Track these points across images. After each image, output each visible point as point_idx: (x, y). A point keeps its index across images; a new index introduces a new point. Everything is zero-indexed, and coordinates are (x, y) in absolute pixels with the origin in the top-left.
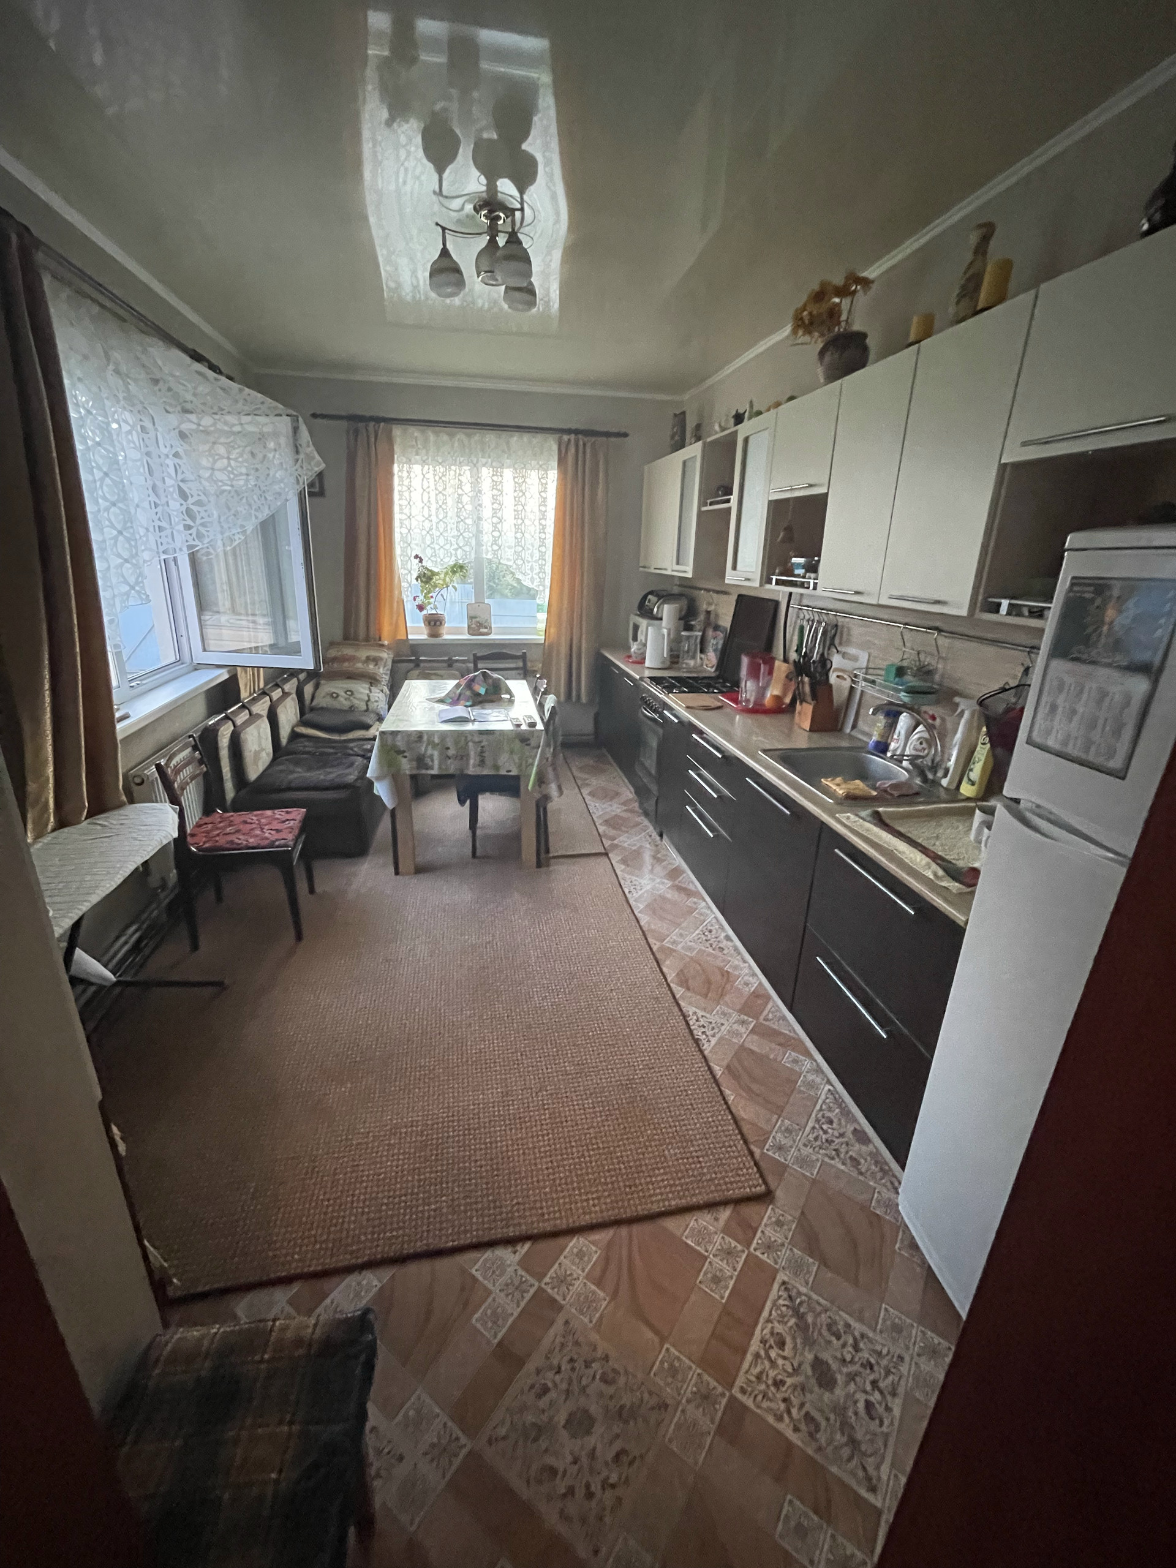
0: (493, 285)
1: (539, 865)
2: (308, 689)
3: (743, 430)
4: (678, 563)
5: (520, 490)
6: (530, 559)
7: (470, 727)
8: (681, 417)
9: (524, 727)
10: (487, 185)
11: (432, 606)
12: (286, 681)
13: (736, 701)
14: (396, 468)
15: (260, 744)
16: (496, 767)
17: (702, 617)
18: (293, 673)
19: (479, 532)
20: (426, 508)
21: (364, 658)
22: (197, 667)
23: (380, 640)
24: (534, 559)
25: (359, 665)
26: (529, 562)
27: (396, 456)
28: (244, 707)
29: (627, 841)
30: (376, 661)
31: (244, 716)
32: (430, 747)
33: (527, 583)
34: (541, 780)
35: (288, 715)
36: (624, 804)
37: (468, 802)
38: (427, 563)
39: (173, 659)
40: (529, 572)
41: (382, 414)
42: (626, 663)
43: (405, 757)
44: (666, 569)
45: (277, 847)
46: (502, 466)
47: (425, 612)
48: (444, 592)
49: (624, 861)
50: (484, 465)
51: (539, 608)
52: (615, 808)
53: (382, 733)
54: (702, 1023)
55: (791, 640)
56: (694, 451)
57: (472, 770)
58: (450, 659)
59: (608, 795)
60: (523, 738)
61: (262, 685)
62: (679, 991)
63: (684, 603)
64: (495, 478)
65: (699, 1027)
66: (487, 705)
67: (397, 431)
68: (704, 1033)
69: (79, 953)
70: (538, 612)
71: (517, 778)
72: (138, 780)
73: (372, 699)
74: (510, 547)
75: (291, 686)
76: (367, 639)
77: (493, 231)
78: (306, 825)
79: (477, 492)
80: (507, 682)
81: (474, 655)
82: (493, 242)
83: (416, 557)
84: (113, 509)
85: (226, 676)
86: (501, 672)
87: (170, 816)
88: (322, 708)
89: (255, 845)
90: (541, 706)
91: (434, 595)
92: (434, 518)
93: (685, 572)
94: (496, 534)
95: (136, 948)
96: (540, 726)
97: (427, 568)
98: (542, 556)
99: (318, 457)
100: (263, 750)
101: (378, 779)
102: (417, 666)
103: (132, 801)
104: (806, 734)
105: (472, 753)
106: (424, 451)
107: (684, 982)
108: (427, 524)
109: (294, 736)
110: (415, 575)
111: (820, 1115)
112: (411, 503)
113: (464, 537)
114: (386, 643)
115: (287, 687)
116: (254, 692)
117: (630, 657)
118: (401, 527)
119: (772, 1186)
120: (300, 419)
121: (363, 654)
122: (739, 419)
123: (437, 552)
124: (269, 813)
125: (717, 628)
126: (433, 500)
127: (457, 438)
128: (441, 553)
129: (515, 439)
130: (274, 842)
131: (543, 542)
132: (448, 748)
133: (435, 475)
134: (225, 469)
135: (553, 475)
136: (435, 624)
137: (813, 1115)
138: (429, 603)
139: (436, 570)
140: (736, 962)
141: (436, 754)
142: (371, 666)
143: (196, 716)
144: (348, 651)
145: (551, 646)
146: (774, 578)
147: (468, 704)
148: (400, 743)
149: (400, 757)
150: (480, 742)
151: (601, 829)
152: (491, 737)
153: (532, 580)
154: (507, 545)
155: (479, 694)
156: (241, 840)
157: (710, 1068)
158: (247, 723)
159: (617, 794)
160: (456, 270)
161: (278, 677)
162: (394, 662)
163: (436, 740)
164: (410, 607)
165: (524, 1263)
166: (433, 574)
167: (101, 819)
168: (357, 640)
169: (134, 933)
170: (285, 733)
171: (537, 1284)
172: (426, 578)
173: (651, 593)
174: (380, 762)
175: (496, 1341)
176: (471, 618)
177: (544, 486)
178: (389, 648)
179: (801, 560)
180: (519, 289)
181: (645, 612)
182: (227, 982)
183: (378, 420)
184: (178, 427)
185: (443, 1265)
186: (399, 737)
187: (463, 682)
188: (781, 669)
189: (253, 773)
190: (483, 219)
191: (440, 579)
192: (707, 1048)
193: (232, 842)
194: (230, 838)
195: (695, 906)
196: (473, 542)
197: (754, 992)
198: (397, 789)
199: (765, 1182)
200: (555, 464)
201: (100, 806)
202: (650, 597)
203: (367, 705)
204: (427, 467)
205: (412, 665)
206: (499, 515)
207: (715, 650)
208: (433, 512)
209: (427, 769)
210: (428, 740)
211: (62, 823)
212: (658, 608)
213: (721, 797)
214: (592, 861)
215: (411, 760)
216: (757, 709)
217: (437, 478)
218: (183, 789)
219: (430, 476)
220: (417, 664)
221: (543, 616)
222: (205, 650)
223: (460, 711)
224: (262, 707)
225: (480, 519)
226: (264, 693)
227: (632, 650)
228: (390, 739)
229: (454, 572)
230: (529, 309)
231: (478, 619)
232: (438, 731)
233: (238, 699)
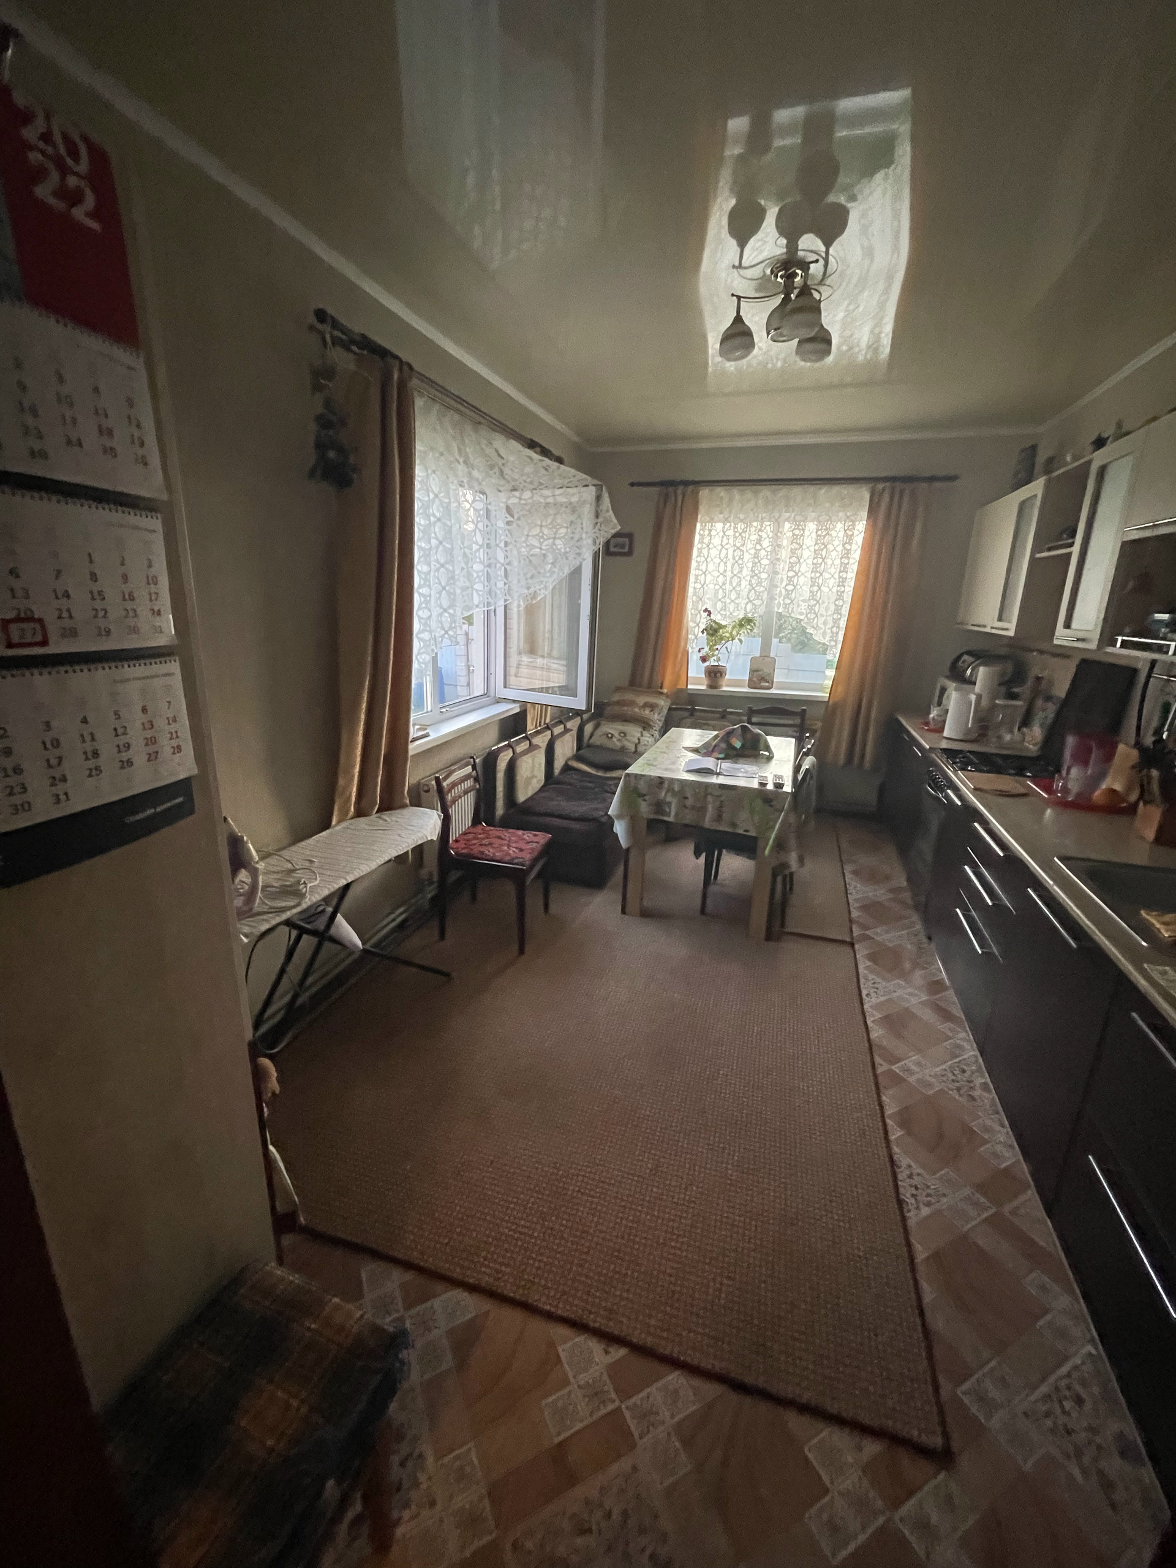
0: (784, 341)
1: (769, 937)
2: (589, 728)
3: (1099, 458)
4: (1000, 619)
5: (822, 544)
6: (825, 614)
7: (714, 780)
8: (1032, 450)
9: (770, 787)
10: (787, 246)
11: (715, 658)
12: (570, 719)
13: (1048, 789)
14: (698, 526)
15: (533, 771)
16: (734, 825)
17: (1030, 683)
18: (578, 713)
19: (773, 585)
20: (722, 564)
21: (641, 704)
22: (499, 701)
23: (661, 688)
24: (829, 613)
25: (636, 710)
26: (822, 615)
27: (699, 516)
28: (526, 738)
29: (886, 936)
30: (653, 707)
31: (524, 746)
32: (669, 794)
33: (818, 637)
34: (780, 845)
35: (565, 749)
36: (891, 891)
37: (704, 855)
38: (717, 617)
39: (482, 693)
40: (822, 626)
41: (691, 478)
42: (919, 730)
43: (645, 800)
44: (985, 626)
45: (517, 864)
46: (805, 520)
47: (707, 664)
48: (729, 644)
49: (872, 957)
50: (787, 520)
51: (829, 664)
52: (879, 894)
53: (628, 775)
54: (913, 1182)
55: (1149, 722)
56: (1036, 488)
57: (708, 823)
58: (725, 711)
59: (872, 877)
60: (766, 798)
61: (548, 721)
62: (896, 1133)
63: (1009, 667)
64: (797, 532)
65: (911, 1186)
66: (741, 760)
67: (704, 493)
68: (913, 1195)
69: (339, 917)
70: (827, 668)
71: (755, 839)
72: (426, 788)
73: (642, 743)
74: (803, 601)
75: (573, 724)
76: (649, 686)
77: (788, 289)
78: (547, 850)
79: (776, 546)
80: (769, 738)
81: (750, 709)
82: (787, 299)
83: (706, 610)
84: (442, 570)
85: (517, 710)
86: (764, 727)
87: (432, 822)
88: (598, 747)
89: (498, 858)
90: (797, 769)
91: (719, 647)
92: (729, 574)
93: (1007, 629)
94: (790, 588)
95: (402, 926)
96: (788, 788)
97: (715, 621)
98: (838, 610)
99: (615, 521)
100: (534, 777)
101: (619, 817)
102: (692, 715)
103: (413, 804)
104: (1148, 846)
105: (710, 808)
106: (728, 509)
107: (905, 1121)
108: (721, 579)
109: (567, 768)
110: (703, 627)
111: (1063, 1383)
112: (709, 559)
113: (755, 591)
114: (665, 691)
115: (569, 725)
116: (540, 725)
117: (927, 724)
118: (695, 583)
119: (955, 1445)
120: (604, 489)
121: (641, 700)
122: (1100, 443)
123: (728, 605)
124: (520, 832)
125: (1049, 698)
126: (730, 556)
127: (761, 495)
128: (732, 607)
129: (823, 491)
130: (513, 859)
131: (841, 596)
132: (686, 798)
133: (735, 532)
134: (537, 535)
135: (861, 526)
136: (715, 675)
137: (1052, 1379)
138: (713, 655)
139: (723, 623)
140: (988, 1123)
141: (674, 802)
142: (647, 712)
143: (489, 740)
144: (629, 696)
145: (836, 706)
146: (1120, 639)
147: (722, 756)
148: (642, 786)
149: (640, 800)
150: (719, 796)
151: (855, 914)
152: (733, 792)
153: (824, 634)
154: (801, 598)
155: (734, 748)
156: (490, 852)
157: (909, 1245)
158: (525, 753)
159: (888, 878)
160: (747, 334)
161: (564, 715)
162: (670, 709)
163: (676, 788)
164: (694, 658)
165: (613, 1370)
166: (721, 627)
167: (386, 816)
168: (640, 686)
169: (401, 914)
170: (558, 765)
171: (617, 1403)
172: (713, 631)
173: (969, 653)
174: (622, 802)
175: (557, 1440)
176: (753, 671)
177: (849, 538)
178: (667, 696)
179: (1165, 617)
180: (811, 340)
181: (958, 675)
182: (454, 974)
183: (686, 483)
184: (506, 503)
185: (537, 1326)
186: (642, 782)
187: (722, 733)
188: (1125, 753)
189: (522, 796)
190: (779, 279)
191: (727, 632)
192: (913, 1217)
193: (482, 853)
194: (482, 849)
195: (950, 1034)
196: (765, 596)
197: (1006, 1169)
198: (632, 831)
199: (946, 1435)
200: (865, 514)
201: (388, 805)
202: (966, 657)
203: (636, 747)
204: (728, 524)
205: (686, 714)
206: (796, 569)
207: (1042, 725)
208: (729, 568)
209: (663, 815)
210: (669, 786)
211: (360, 813)
212: (973, 670)
213: (998, 905)
214: (830, 948)
215: (650, 805)
216: (1082, 804)
217: (737, 534)
218: (454, 801)
219: (730, 533)
220: (692, 712)
221: (831, 673)
222: (505, 687)
223: (709, 763)
224: (542, 741)
225: (776, 573)
226: (548, 728)
227: (931, 716)
228: (633, 780)
229: (741, 625)
230: (821, 358)
231: (760, 673)
232: (678, 780)
233: (525, 731)
